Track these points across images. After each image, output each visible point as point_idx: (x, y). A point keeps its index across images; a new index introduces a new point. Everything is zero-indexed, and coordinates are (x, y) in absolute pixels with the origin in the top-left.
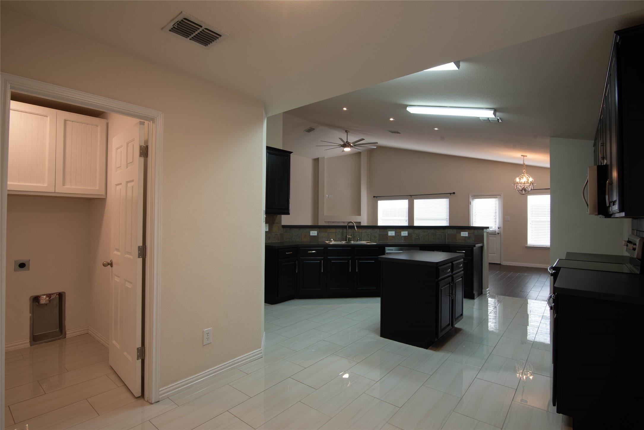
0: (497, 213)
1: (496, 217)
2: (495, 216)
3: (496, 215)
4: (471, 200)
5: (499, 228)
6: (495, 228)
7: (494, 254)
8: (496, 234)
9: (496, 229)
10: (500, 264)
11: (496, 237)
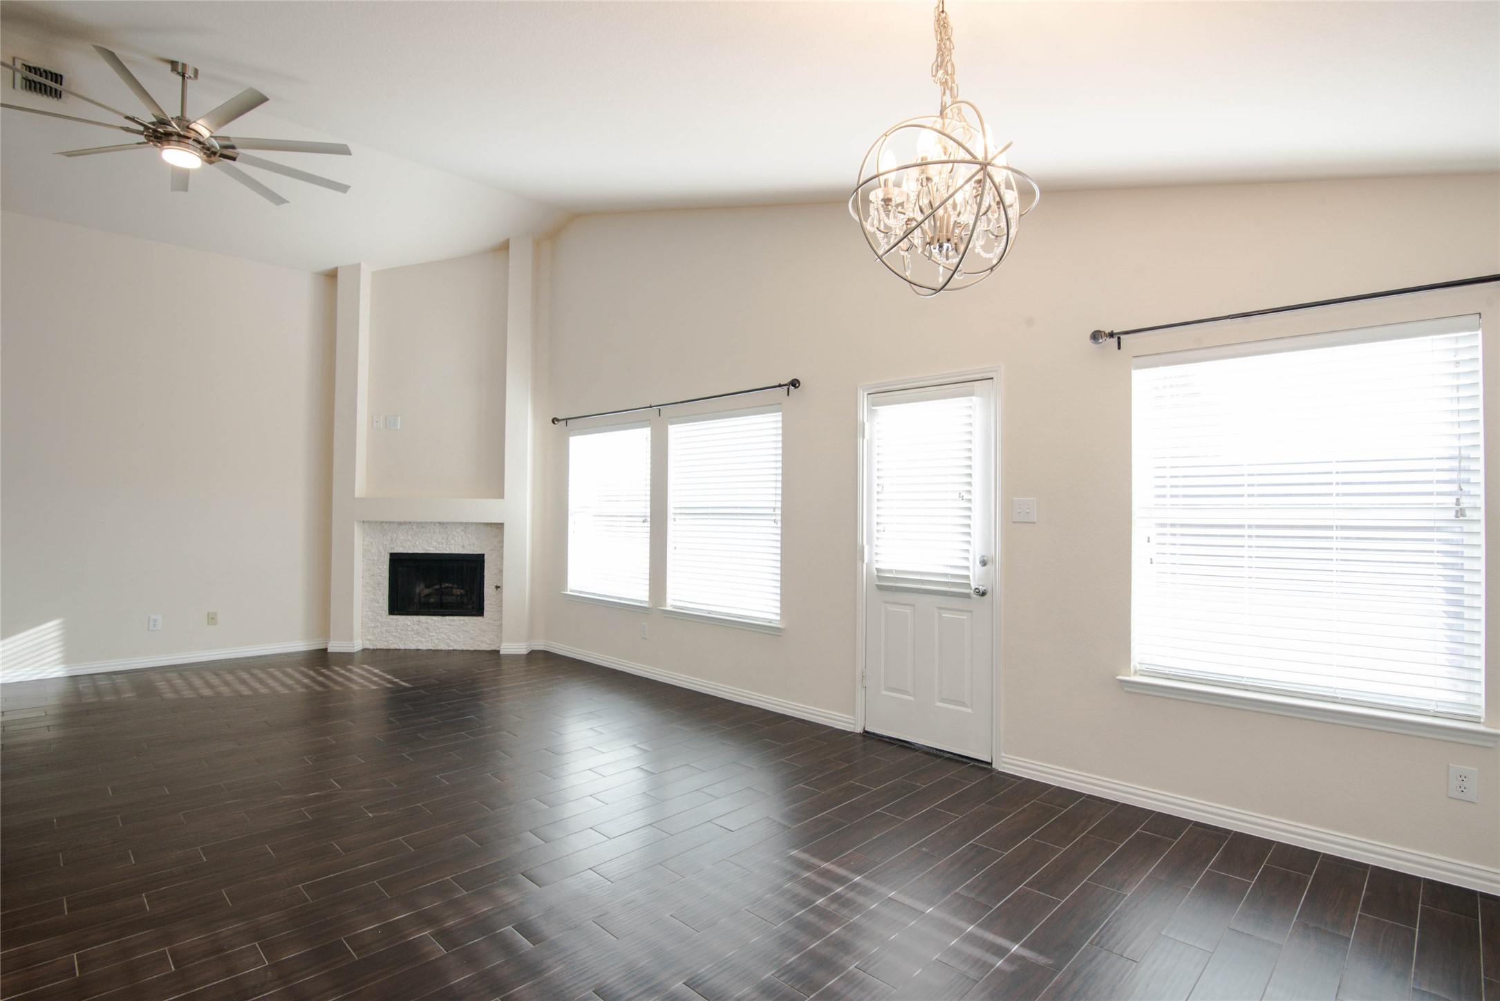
0: (977, 480)
1: (970, 500)
2: (967, 496)
3: (969, 492)
4: (863, 413)
5: (984, 563)
6: (965, 563)
7: (963, 704)
8: (967, 596)
9: (967, 568)
10: (989, 767)
11: (971, 612)
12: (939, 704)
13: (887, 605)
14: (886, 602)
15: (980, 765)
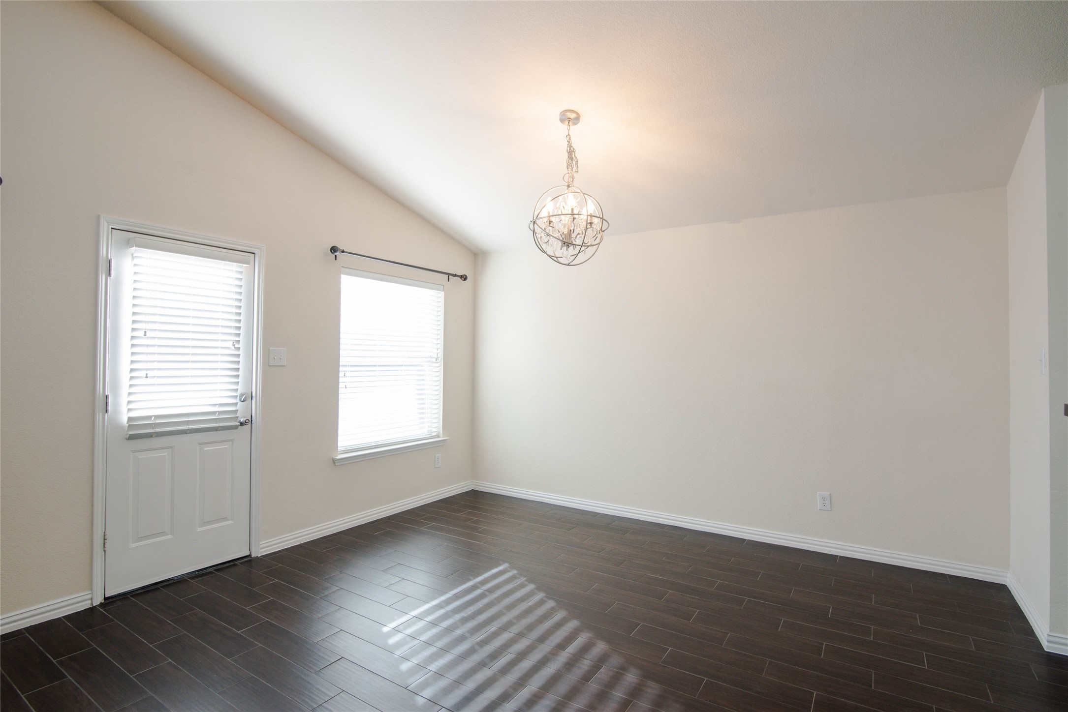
0: (243, 332)
2: (236, 345)
3: (238, 341)
4: (108, 249)
7: (226, 520)
8: (228, 428)
9: (235, 404)
10: (250, 558)
11: (232, 441)
12: (199, 529)
13: (134, 453)
14: (134, 452)
15: (242, 561)
